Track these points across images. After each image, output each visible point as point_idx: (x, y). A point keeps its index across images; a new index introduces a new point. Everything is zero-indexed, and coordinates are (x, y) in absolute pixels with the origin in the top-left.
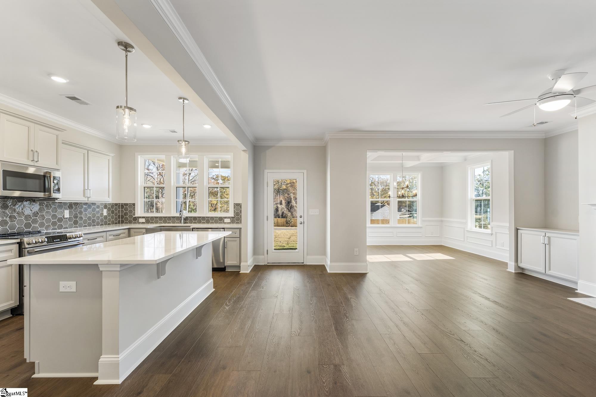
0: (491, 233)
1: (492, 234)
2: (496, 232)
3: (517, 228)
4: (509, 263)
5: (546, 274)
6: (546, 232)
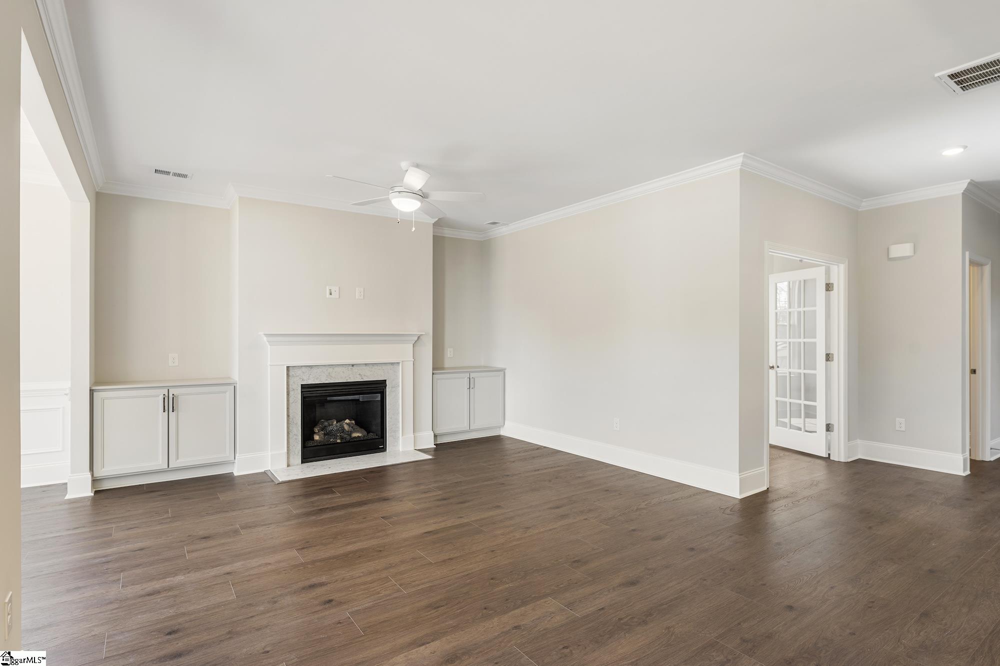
3: (93, 388)
4: (72, 478)
5: (169, 470)
6: (168, 388)
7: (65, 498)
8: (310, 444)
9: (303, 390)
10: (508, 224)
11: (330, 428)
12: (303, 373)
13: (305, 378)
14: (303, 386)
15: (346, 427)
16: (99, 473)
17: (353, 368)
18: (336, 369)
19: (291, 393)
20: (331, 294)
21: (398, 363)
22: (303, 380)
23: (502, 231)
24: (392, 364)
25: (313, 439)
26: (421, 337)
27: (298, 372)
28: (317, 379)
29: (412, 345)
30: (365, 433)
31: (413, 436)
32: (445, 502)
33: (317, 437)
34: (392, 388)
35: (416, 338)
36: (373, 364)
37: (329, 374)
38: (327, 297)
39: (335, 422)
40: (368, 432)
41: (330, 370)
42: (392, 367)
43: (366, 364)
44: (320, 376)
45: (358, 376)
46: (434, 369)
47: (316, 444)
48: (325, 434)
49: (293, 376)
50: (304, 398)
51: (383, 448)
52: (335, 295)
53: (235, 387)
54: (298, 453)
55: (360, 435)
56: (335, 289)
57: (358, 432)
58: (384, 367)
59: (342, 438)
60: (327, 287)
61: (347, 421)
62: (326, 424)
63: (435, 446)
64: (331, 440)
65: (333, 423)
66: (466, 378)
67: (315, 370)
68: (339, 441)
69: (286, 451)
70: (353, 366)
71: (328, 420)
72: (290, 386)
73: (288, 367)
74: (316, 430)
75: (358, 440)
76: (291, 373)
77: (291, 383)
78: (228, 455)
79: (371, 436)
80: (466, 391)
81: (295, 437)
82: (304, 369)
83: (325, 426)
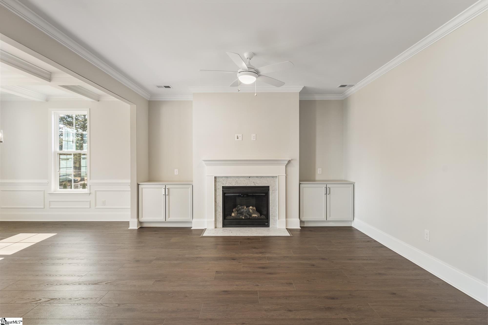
0: (89, 192)
1: (90, 194)
2: (95, 191)
3: (139, 183)
4: (131, 220)
5: (165, 222)
6: (165, 185)
7: (129, 228)
8: (228, 217)
9: (223, 189)
10: (353, 85)
11: (242, 210)
12: (223, 180)
13: (224, 183)
14: (223, 187)
15: (251, 211)
16: (141, 220)
17: (250, 179)
18: (241, 179)
19: (217, 190)
20: (238, 138)
21: (276, 177)
22: (223, 184)
23: (351, 91)
24: (273, 177)
25: (231, 215)
26: (292, 162)
27: (221, 180)
28: (230, 184)
29: (285, 166)
30: (259, 215)
31: (285, 220)
32: (261, 270)
33: (233, 214)
34: (273, 191)
35: (287, 162)
36: (261, 177)
37: (237, 181)
38: (236, 140)
39: (245, 207)
40: (261, 215)
41: (237, 179)
42: (272, 179)
43: (257, 177)
44: (232, 182)
45: (253, 183)
46: (300, 180)
47: (231, 218)
48: (238, 213)
49: (218, 182)
50: (224, 194)
51: (268, 225)
52: (240, 139)
53: (193, 186)
54: (221, 222)
55: (256, 216)
56: (239, 135)
57: (255, 214)
58: (268, 179)
59: (245, 216)
60: (236, 135)
61: (251, 207)
62: (240, 208)
63: (300, 228)
64: (241, 217)
65: (244, 207)
66: (324, 187)
67: (229, 179)
68: (243, 218)
69: (214, 220)
70: (250, 177)
71: (242, 206)
72: (217, 187)
73: (215, 178)
74: (234, 210)
75: (255, 219)
76: (217, 180)
77: (217, 185)
78: (189, 218)
79: (263, 217)
80: (324, 196)
81: (219, 213)
82: (223, 178)
83: (240, 209)
